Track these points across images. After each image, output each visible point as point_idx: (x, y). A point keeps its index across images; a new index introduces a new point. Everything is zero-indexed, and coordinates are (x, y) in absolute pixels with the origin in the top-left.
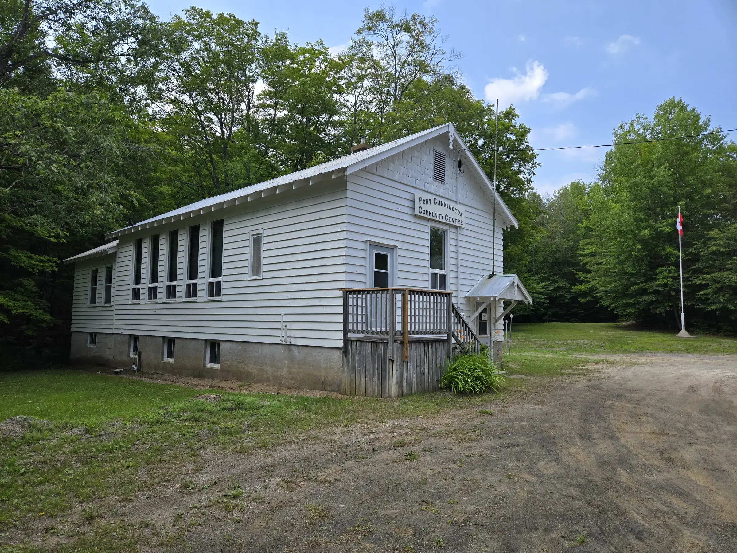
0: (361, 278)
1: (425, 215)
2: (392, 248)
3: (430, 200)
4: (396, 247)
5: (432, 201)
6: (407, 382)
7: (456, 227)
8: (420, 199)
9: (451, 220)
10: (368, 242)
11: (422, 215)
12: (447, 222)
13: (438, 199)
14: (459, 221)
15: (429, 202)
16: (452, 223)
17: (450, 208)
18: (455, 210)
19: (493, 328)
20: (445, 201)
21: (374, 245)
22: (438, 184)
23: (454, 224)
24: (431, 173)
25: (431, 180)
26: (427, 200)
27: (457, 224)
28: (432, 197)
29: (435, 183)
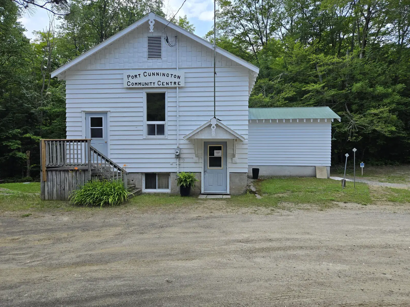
0: (79, 133)
1: (134, 86)
2: (106, 113)
3: (139, 75)
4: (108, 111)
5: (142, 75)
6: (48, 193)
7: (176, 88)
8: (129, 76)
9: (165, 84)
10: (82, 112)
11: (131, 86)
12: (161, 86)
13: (148, 71)
14: (175, 83)
15: (138, 76)
16: (167, 86)
17: (164, 75)
18: (170, 76)
19: (229, 160)
20: (155, 71)
21: (87, 113)
22: (154, 60)
23: (170, 85)
24: (146, 55)
25: (146, 59)
26: (136, 76)
27: (173, 85)
28: (141, 72)
29: (150, 60)
